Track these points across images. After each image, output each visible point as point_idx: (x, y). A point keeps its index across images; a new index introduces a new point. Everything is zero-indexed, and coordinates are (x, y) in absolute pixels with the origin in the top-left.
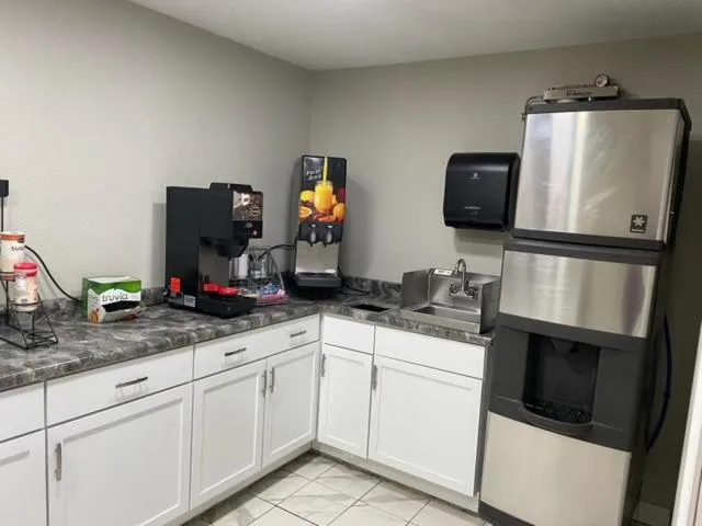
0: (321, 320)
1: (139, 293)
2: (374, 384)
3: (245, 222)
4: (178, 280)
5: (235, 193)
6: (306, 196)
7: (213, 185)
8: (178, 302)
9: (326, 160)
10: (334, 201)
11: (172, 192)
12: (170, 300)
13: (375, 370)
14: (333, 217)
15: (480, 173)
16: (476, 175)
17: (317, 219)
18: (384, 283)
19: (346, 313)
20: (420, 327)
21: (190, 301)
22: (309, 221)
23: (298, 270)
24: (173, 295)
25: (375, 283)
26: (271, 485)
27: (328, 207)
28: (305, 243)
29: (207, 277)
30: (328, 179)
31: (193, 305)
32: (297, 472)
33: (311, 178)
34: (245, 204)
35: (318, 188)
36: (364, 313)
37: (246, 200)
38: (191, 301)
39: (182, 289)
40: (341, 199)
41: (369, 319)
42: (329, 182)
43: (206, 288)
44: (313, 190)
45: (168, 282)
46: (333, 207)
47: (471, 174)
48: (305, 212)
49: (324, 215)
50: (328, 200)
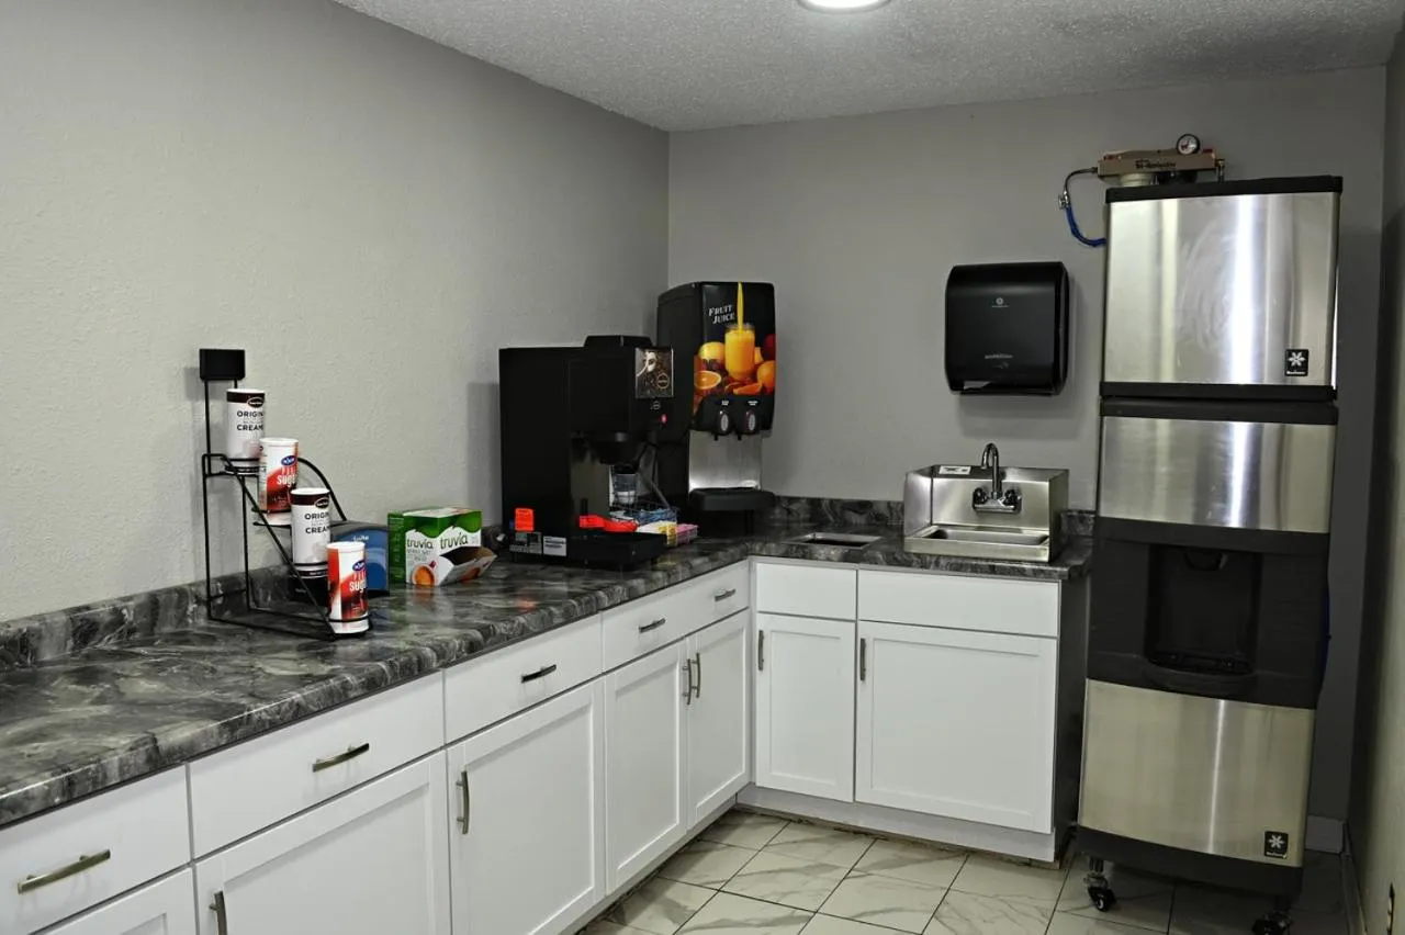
0: (749, 571)
1: (479, 532)
2: (862, 672)
3: (649, 401)
4: (531, 512)
5: (638, 351)
6: (708, 351)
7: (590, 340)
8: (534, 549)
9: (740, 286)
10: (758, 357)
11: (508, 357)
12: (513, 548)
13: (862, 647)
14: (758, 386)
15: (1007, 298)
16: (1000, 301)
17: (731, 392)
18: (832, 502)
19: (802, 553)
20: (943, 562)
21: (557, 547)
22: (716, 395)
23: (694, 484)
24: (521, 537)
25: (815, 503)
26: (693, 865)
27: (749, 368)
28: (704, 435)
29: (584, 502)
30: (745, 321)
31: (562, 551)
32: (727, 841)
33: (716, 320)
34: (650, 368)
35: (731, 337)
36: (834, 552)
37: (651, 362)
38: (556, 545)
39: (536, 527)
40: (769, 354)
41: (846, 559)
42: (748, 325)
43: (584, 522)
44: (722, 340)
45: (508, 516)
46: (757, 367)
47: (993, 299)
48: (709, 381)
49: (743, 384)
50: (747, 356)
